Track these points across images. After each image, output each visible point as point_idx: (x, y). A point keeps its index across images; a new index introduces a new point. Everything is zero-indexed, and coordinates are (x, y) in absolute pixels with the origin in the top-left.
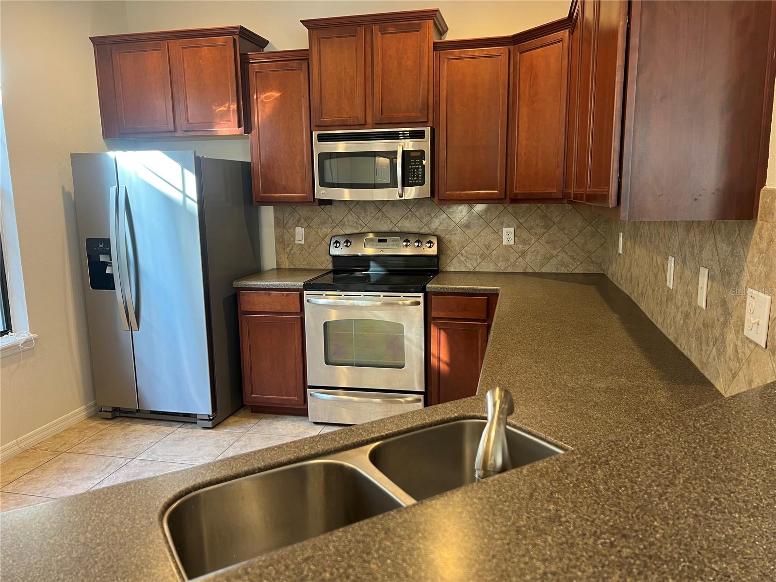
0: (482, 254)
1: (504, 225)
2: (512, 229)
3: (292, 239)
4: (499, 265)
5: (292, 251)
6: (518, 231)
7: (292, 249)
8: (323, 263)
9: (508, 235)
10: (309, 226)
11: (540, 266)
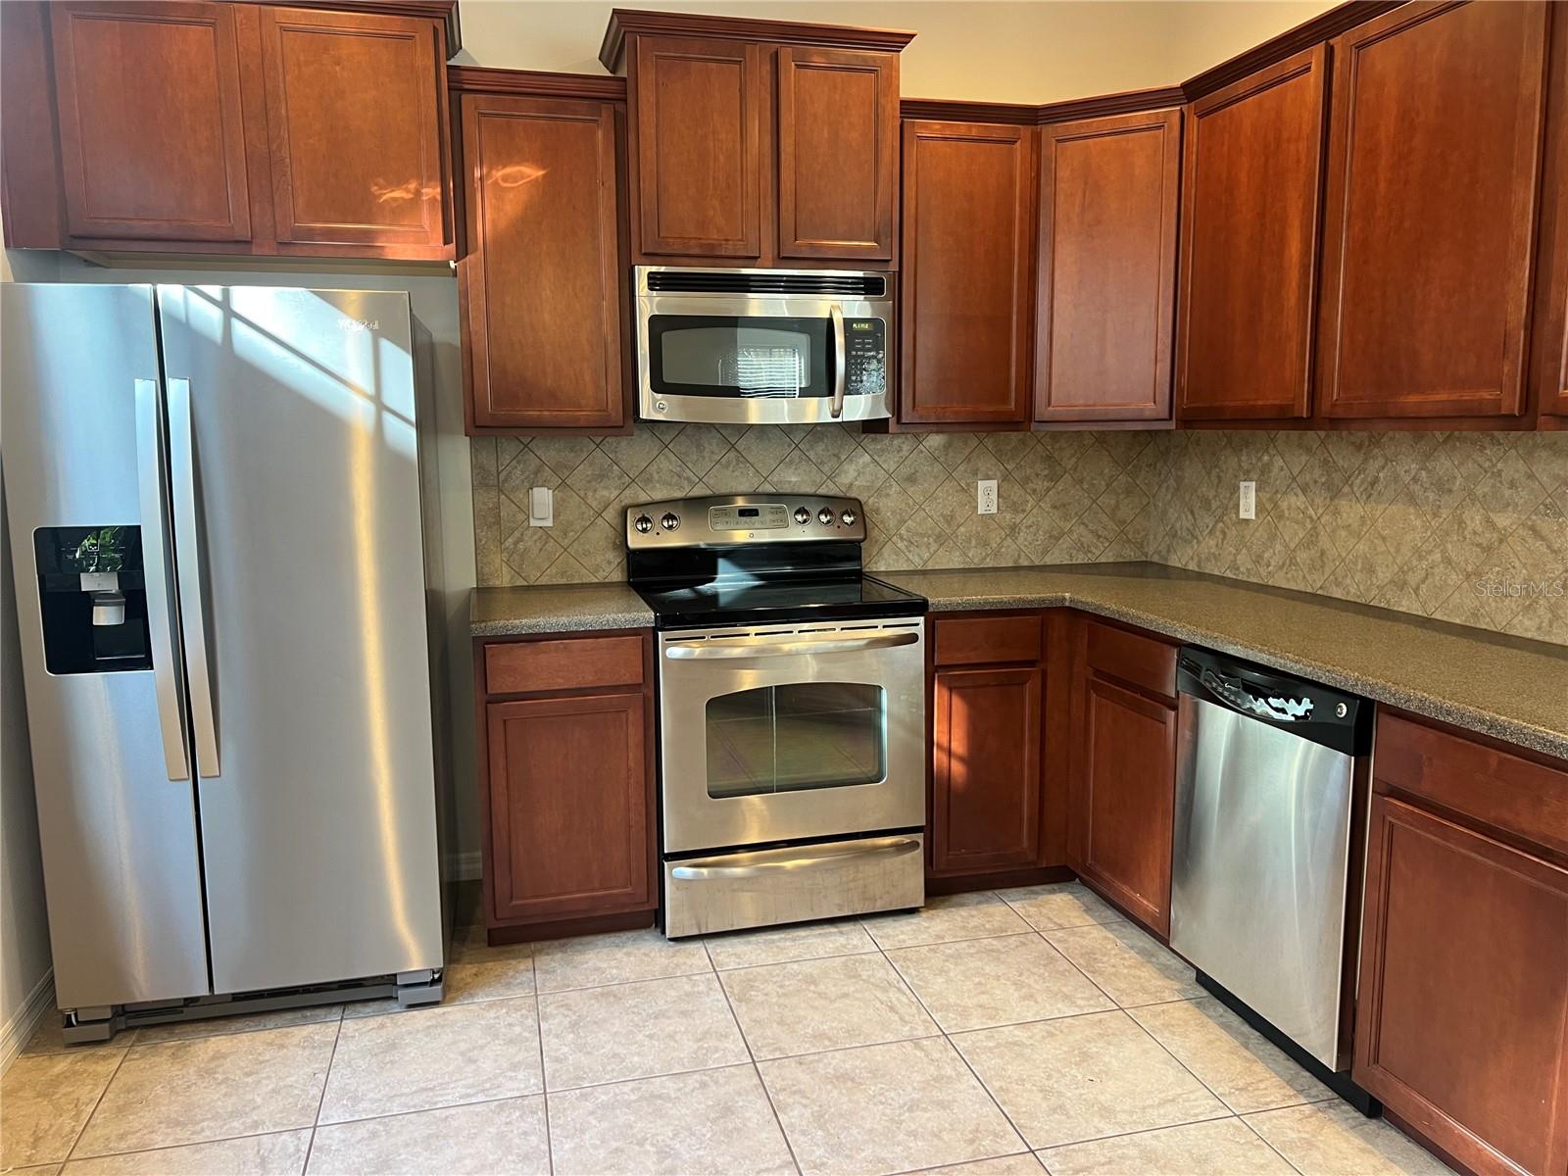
0: (940, 533)
1: (980, 476)
2: (994, 484)
3: (521, 517)
4: (970, 555)
5: (521, 546)
6: (1005, 484)
7: (520, 540)
8: (597, 569)
9: (987, 495)
10: (563, 485)
11: (1042, 553)
